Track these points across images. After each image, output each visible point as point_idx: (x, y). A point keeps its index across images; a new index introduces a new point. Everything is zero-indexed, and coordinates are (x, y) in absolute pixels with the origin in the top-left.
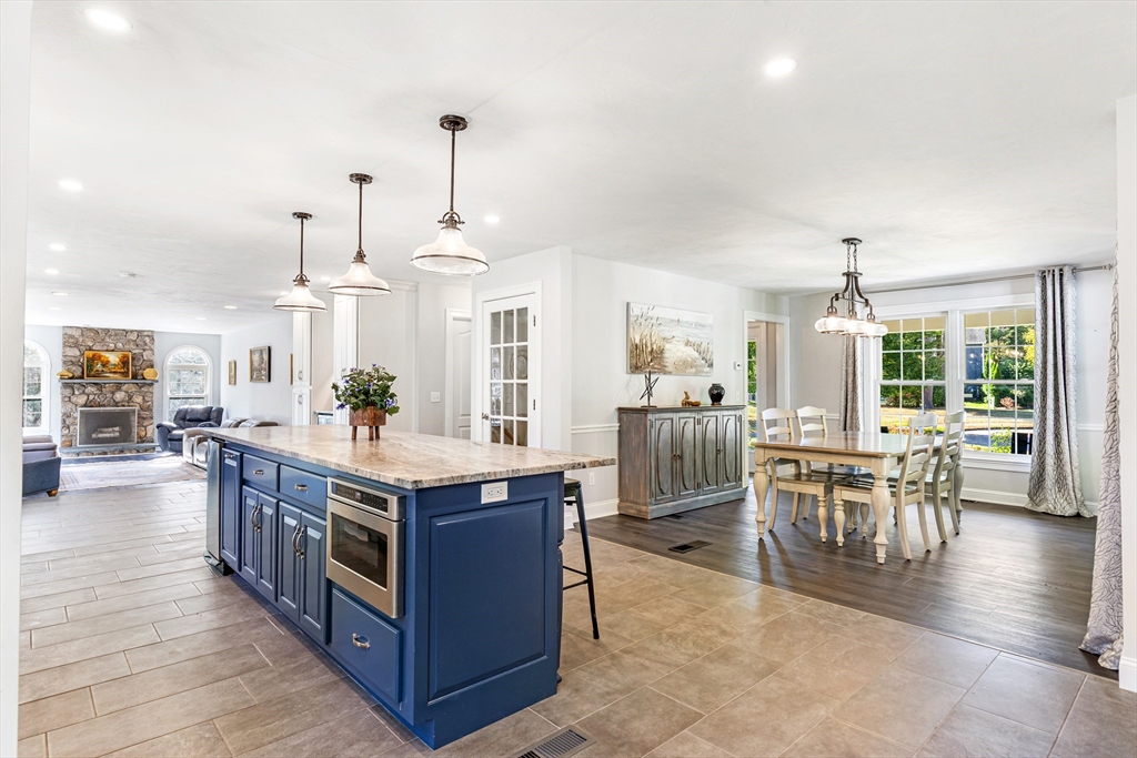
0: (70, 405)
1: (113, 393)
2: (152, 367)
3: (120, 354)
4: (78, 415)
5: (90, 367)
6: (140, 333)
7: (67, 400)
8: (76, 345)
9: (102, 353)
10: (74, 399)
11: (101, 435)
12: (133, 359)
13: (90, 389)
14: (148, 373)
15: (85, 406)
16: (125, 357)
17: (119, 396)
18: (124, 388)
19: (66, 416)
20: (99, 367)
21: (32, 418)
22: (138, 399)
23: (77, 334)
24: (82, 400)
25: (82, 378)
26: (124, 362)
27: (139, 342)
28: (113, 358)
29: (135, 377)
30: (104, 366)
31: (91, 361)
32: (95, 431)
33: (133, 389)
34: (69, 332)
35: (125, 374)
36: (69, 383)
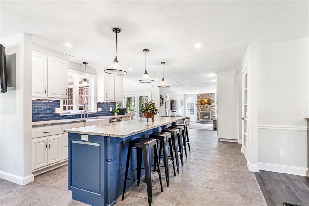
0: (198, 111)
1: (206, 108)
2: (214, 102)
3: (207, 99)
4: (200, 113)
5: (202, 102)
6: (211, 94)
7: (198, 110)
8: (199, 98)
9: (204, 99)
10: (199, 109)
11: (205, 118)
12: (210, 100)
13: (202, 107)
14: (213, 104)
15: (201, 111)
16: (208, 100)
17: (207, 109)
18: (208, 107)
19: (198, 113)
20: (203, 102)
21: (193, 113)
22: (211, 110)
23: (199, 95)
24: (200, 110)
25: (200, 105)
26: (208, 101)
27: (211, 96)
28: (206, 100)
29: (210, 105)
30: (204, 102)
31: (202, 101)
32: (203, 116)
33: (210, 107)
34: (198, 95)
35: (208, 104)
36: (198, 106)
